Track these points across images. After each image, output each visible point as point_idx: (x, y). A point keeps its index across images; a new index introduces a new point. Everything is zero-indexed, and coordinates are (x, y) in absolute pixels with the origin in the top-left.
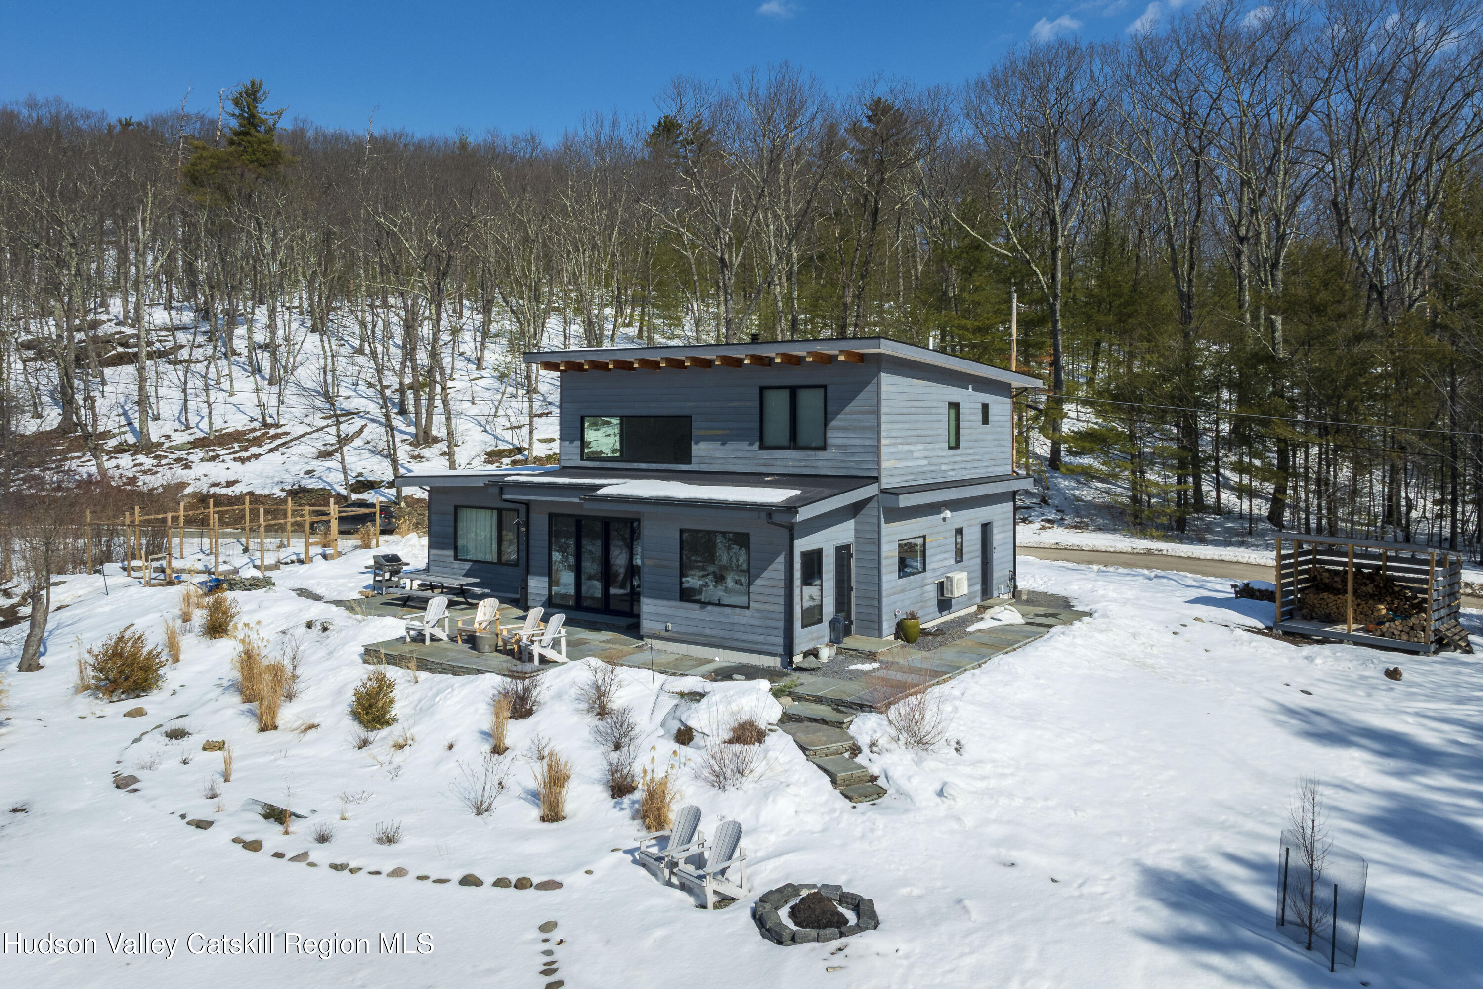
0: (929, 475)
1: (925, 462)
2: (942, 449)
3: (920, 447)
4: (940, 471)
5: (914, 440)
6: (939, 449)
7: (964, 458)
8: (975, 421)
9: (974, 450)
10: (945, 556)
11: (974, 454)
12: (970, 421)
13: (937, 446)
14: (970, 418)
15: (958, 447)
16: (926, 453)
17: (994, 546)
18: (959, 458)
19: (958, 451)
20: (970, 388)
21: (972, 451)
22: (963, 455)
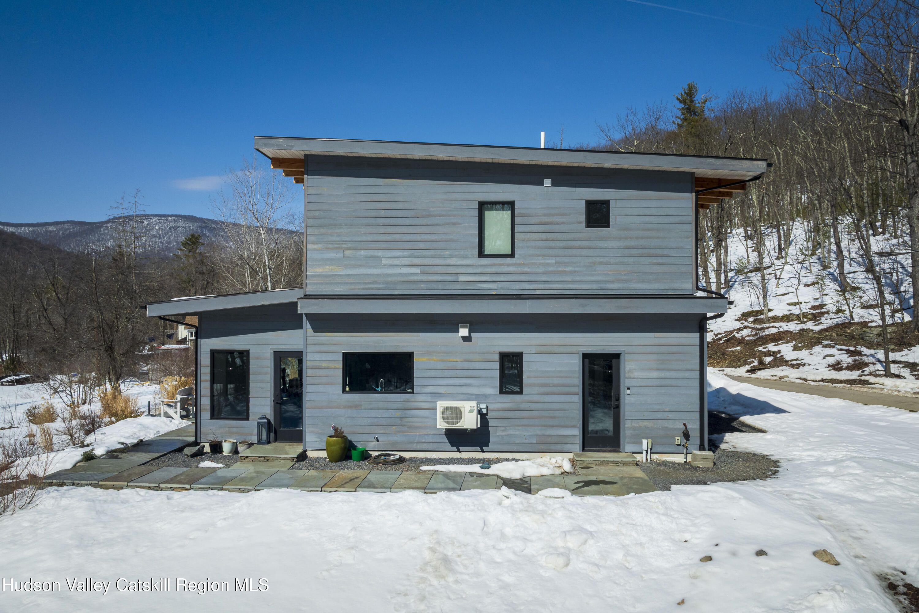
0: (423, 286)
1: (413, 271)
2: (460, 258)
3: (396, 254)
4: (455, 282)
5: (383, 246)
6: (451, 256)
7: (526, 269)
8: (563, 223)
9: (558, 259)
10: (469, 381)
11: (558, 264)
12: (545, 223)
13: (447, 253)
14: (546, 219)
15: (512, 255)
16: (416, 261)
17: (628, 385)
18: (512, 269)
19: (509, 260)
20: (548, 182)
21: (553, 261)
22: (524, 265)
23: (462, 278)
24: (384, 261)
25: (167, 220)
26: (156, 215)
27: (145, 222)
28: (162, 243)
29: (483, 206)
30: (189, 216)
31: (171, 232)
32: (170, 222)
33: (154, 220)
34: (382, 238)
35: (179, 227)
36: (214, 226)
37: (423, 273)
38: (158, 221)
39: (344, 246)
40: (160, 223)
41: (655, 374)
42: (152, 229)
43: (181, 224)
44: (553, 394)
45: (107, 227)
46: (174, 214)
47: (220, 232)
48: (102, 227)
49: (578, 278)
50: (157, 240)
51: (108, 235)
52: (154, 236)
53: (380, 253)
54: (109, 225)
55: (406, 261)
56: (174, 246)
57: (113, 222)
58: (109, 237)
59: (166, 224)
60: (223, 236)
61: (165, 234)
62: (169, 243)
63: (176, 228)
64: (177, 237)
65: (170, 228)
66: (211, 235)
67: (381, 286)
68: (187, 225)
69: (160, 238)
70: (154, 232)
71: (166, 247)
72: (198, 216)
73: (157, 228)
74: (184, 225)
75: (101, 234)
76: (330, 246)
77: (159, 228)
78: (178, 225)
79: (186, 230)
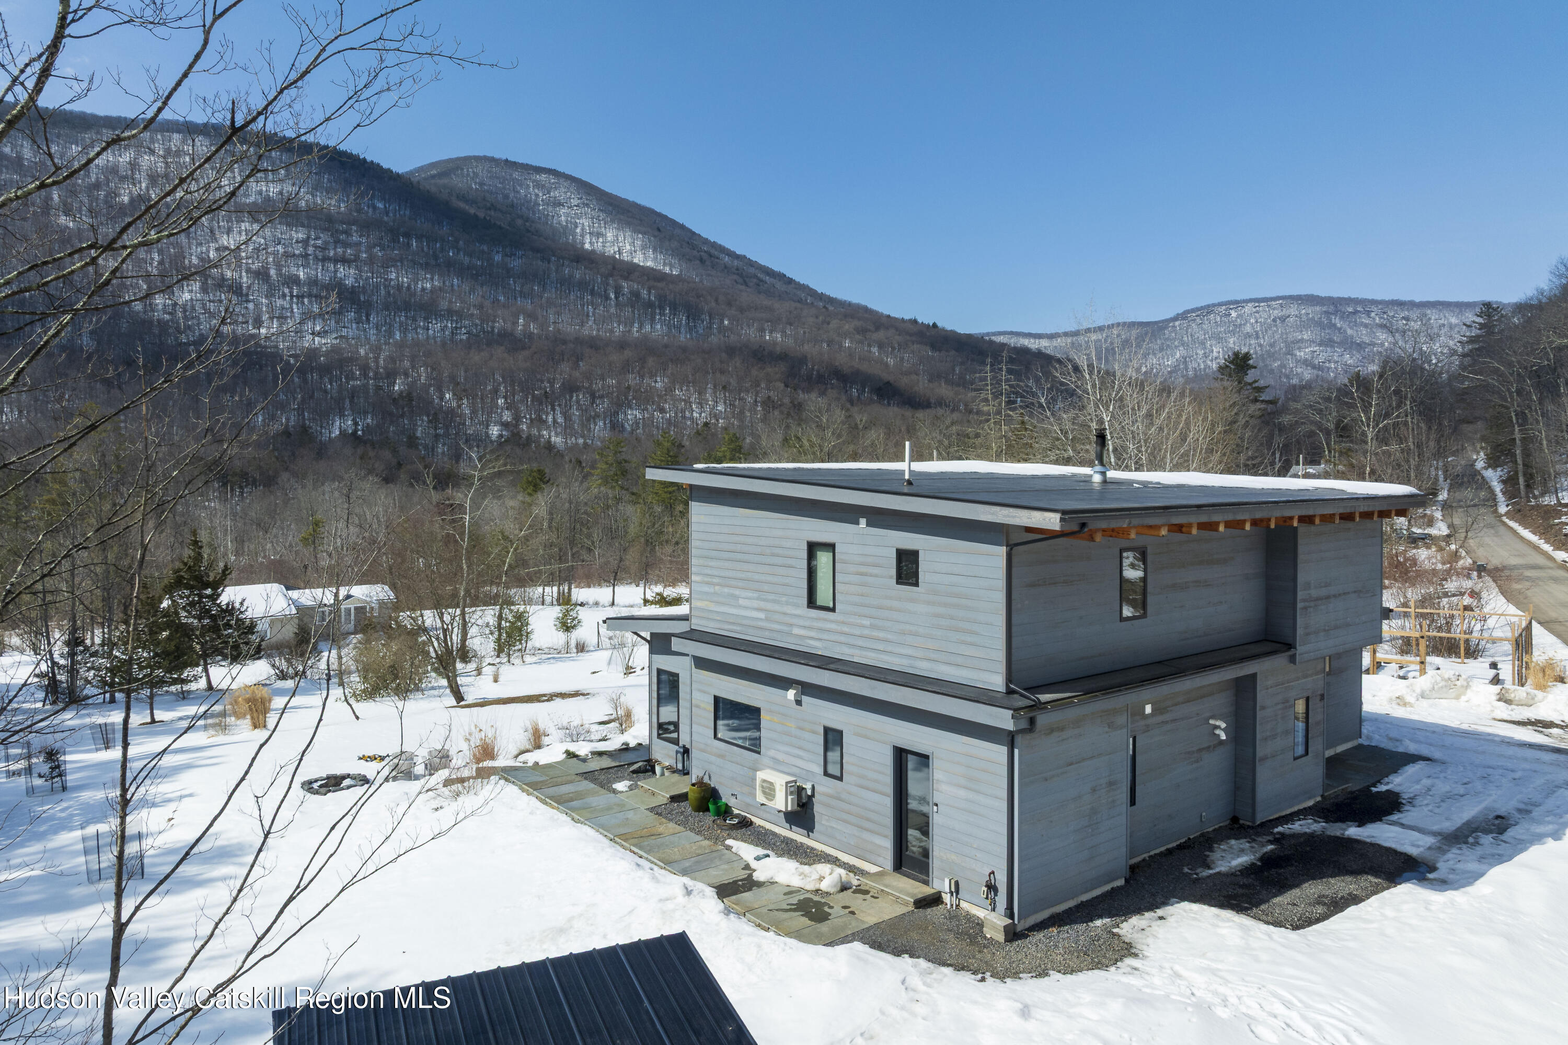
0: (767, 634)
1: (761, 615)
2: (796, 606)
3: (750, 594)
4: (790, 634)
5: (740, 584)
6: (787, 603)
7: (846, 629)
8: (876, 576)
9: (872, 620)
10: (801, 753)
11: (872, 627)
12: (862, 574)
13: (784, 599)
14: (863, 569)
15: (833, 610)
16: (762, 604)
17: (935, 801)
18: (833, 626)
19: (830, 615)
20: (863, 522)
21: (867, 622)
22: (843, 623)
23: (796, 631)
24: (741, 602)
25: (1269, 306)
26: (1251, 300)
27: (1234, 314)
28: (1261, 345)
29: (813, 548)
30: (1305, 296)
31: (1276, 326)
32: (1274, 309)
33: (1248, 308)
34: (740, 575)
35: (1289, 316)
36: (1350, 309)
37: (767, 619)
38: (1254, 310)
39: (714, 580)
40: (1257, 312)
41: (962, 793)
42: (1245, 324)
43: (1293, 310)
44: (868, 789)
45: (1174, 327)
46: (1280, 295)
47: (1360, 317)
48: (1166, 327)
49: (889, 648)
50: (1253, 342)
51: (1175, 339)
52: (1248, 336)
53: (737, 592)
54: (1177, 323)
55: (756, 604)
56: (1281, 349)
57: (1183, 319)
58: (1176, 343)
59: (1266, 314)
60: (1366, 326)
61: (1266, 331)
62: (1272, 345)
63: (1283, 319)
64: (1286, 334)
65: (1274, 320)
66: (1345, 326)
67: (738, 628)
68: (1304, 311)
69: (1257, 337)
70: (1248, 328)
71: (1268, 352)
72: (1323, 294)
73: (1253, 321)
74: (1297, 313)
75: (1167, 339)
76: (706, 579)
77: (1257, 322)
78: (1288, 313)
79: (1301, 321)
